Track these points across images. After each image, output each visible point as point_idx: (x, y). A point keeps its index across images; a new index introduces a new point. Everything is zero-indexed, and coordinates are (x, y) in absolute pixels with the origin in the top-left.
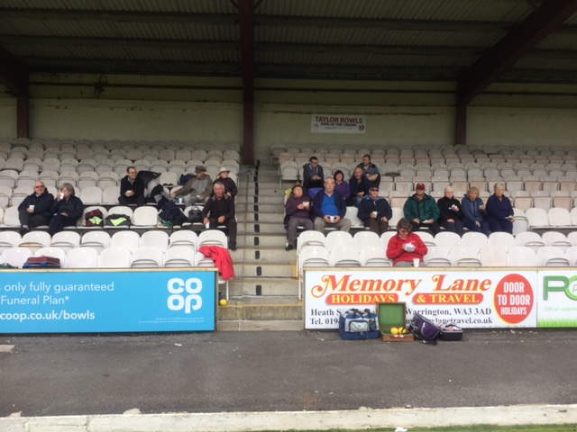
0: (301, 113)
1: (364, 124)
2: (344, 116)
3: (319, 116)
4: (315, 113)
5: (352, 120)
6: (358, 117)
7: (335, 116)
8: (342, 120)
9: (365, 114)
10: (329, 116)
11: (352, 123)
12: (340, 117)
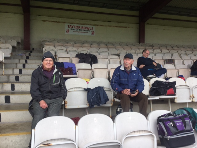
0: (59, 22)
1: (94, 30)
2: (84, 26)
3: (70, 24)
4: (67, 23)
5: (88, 28)
6: (91, 27)
7: (78, 25)
8: (82, 27)
9: (95, 25)
10: (75, 25)
11: (88, 29)
12: (81, 26)
